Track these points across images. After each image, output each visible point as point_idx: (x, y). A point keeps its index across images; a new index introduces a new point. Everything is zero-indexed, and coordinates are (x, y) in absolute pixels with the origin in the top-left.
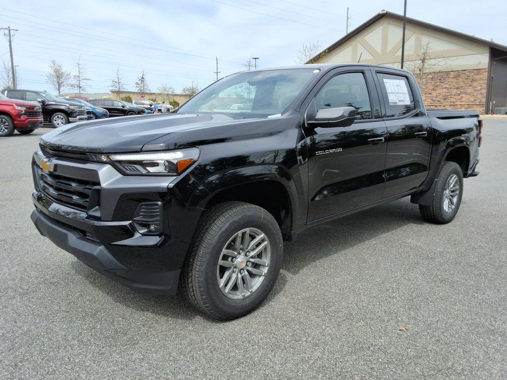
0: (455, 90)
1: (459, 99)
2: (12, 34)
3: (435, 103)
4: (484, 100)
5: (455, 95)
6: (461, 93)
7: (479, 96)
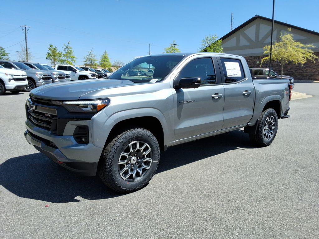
0: (303, 65)
1: (305, 71)
5: (303, 68)
7: (318, 69)
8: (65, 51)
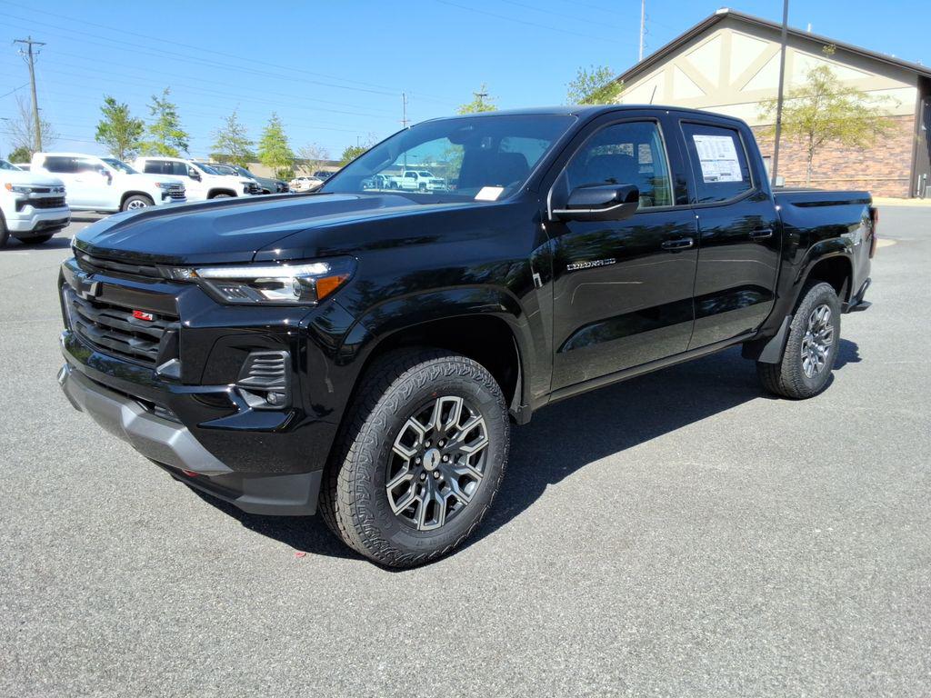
0: (855, 154)
1: (863, 170)
2: (34, 51)
3: (817, 178)
4: (908, 172)
5: (854, 163)
6: (866, 159)
7: (899, 165)
8: (155, 117)
